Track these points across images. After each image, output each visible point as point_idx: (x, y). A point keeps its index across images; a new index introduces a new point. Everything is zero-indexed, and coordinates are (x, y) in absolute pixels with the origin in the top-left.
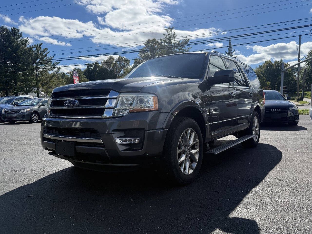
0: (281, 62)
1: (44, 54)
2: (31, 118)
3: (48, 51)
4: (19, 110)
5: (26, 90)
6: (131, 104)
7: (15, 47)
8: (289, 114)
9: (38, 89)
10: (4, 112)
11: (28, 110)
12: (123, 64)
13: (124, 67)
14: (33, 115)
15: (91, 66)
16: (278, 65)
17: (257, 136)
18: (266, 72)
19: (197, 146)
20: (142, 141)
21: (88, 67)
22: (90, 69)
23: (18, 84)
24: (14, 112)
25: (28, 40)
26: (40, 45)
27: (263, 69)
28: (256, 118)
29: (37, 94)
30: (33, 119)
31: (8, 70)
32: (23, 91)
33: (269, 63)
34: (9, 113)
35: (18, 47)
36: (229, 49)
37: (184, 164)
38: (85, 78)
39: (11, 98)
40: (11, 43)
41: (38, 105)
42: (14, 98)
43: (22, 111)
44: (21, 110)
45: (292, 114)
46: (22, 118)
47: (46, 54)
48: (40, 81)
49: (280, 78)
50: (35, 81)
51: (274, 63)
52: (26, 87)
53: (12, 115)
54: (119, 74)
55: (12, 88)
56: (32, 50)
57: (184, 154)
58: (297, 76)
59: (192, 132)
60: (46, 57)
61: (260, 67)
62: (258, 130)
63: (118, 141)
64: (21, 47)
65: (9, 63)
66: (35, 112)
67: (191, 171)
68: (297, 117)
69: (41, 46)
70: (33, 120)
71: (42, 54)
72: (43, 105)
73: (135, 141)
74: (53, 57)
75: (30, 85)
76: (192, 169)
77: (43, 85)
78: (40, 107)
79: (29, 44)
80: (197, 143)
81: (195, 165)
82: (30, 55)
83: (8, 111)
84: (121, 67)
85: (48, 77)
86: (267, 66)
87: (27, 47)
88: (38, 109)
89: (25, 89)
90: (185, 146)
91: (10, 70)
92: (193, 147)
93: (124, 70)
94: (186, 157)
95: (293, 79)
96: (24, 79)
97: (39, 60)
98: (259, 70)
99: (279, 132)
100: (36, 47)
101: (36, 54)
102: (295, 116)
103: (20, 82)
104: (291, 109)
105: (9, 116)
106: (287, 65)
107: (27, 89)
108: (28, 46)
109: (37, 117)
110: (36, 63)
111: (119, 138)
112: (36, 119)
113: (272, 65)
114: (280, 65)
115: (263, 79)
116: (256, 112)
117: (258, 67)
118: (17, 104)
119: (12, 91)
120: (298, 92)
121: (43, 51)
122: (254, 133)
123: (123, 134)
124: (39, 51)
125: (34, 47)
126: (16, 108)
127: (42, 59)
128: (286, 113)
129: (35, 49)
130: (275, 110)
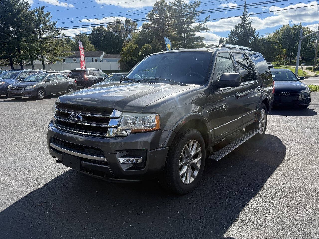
0: (300, 26)
1: (47, 19)
2: (37, 94)
3: (50, 16)
4: (25, 87)
5: (30, 58)
6: (134, 123)
7: (15, 11)
8: (300, 97)
9: (42, 57)
10: (10, 88)
11: (33, 86)
12: (130, 28)
13: (131, 30)
14: (40, 91)
15: (97, 30)
16: (296, 30)
17: (264, 128)
18: (283, 38)
19: (199, 154)
20: (144, 161)
21: (93, 31)
22: (95, 33)
23: (22, 51)
24: (20, 88)
25: (28, 2)
26: (42, 9)
27: (280, 34)
28: (263, 110)
29: (41, 62)
30: (39, 95)
31: (11, 36)
32: (28, 58)
33: (287, 28)
34: (14, 90)
35: (19, 11)
36: (244, 14)
37: (186, 174)
38: (91, 43)
39: (15, 72)
40: (11, 7)
41: (44, 80)
42: (19, 72)
43: (28, 88)
44: (27, 86)
45: (303, 97)
46: (28, 94)
47: (49, 19)
48: (44, 48)
49: (298, 44)
50: (39, 47)
51: (293, 27)
52: (31, 54)
53: (18, 92)
54: (126, 39)
55: (16, 56)
56: (34, 15)
57: (186, 165)
58: (316, 42)
59: (194, 142)
60: (49, 22)
61: (277, 32)
62: (264, 122)
63: (122, 161)
64: (23, 11)
65: (11, 29)
66: (41, 88)
67: (192, 180)
68: (308, 100)
69: (44, 10)
70: (40, 97)
71: (45, 19)
72: (49, 81)
73: (137, 160)
74: (56, 22)
75: (35, 53)
76: (194, 178)
77: (48, 52)
78: (45, 82)
79: (30, 7)
80: (200, 151)
81: (196, 173)
82: (33, 19)
83: (14, 88)
84: (128, 31)
85: (52, 44)
86: (284, 31)
87: (28, 11)
88: (44, 85)
89: (29, 56)
90: (187, 157)
91: (12, 36)
92: (195, 157)
93: (131, 35)
94: (188, 168)
95: (311, 46)
96: (28, 46)
97: (42, 25)
98: (275, 35)
99: (288, 117)
100: (38, 11)
101: (39, 19)
102: (307, 99)
103: (24, 49)
104: (302, 92)
105: (15, 92)
106: (306, 30)
107: (31, 56)
108: (30, 10)
109: (43, 93)
110: (40, 29)
111: (122, 157)
112: (43, 96)
113: (291, 29)
114: (299, 29)
115: (279, 46)
116: (264, 105)
117: (275, 31)
118: (22, 79)
119: (17, 59)
120: (315, 60)
121: (46, 16)
122: (260, 125)
123: (126, 153)
124: (42, 16)
125: (36, 11)
126: (21, 84)
127: (44, 24)
128: (297, 96)
129: (37, 13)
130: (286, 93)
